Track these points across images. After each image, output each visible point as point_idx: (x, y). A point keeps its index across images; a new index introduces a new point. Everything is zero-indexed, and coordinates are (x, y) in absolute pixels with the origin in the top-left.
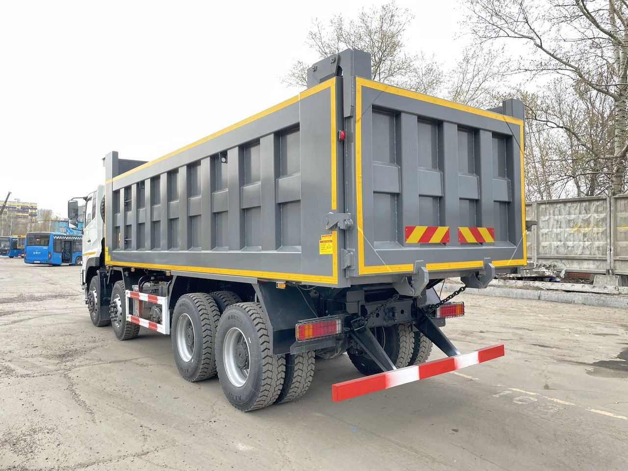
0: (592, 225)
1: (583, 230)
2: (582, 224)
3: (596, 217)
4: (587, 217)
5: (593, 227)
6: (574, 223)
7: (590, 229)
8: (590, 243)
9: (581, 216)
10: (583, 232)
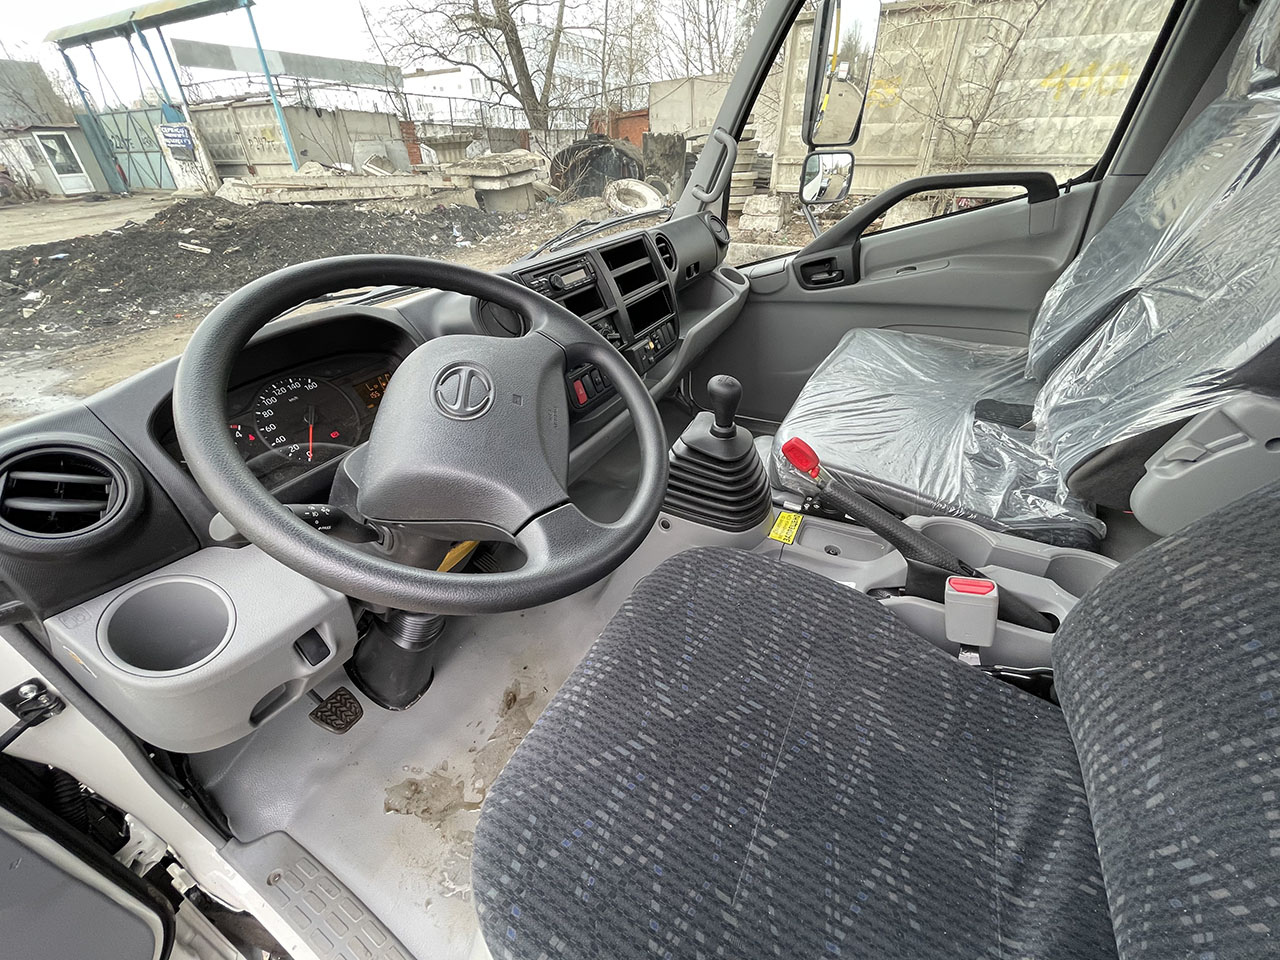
0: (1105, 67)
1: (1074, 85)
2: (1080, 64)
3: (1129, 42)
4: (1103, 43)
5: (1107, 74)
6: (1057, 61)
7: (1097, 78)
8: (1079, 120)
9: (1086, 41)
10: (1074, 88)
